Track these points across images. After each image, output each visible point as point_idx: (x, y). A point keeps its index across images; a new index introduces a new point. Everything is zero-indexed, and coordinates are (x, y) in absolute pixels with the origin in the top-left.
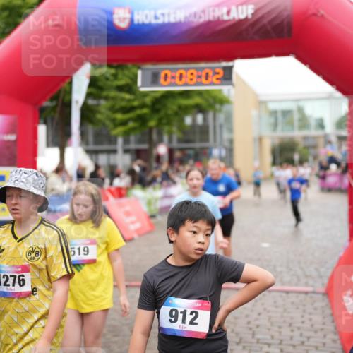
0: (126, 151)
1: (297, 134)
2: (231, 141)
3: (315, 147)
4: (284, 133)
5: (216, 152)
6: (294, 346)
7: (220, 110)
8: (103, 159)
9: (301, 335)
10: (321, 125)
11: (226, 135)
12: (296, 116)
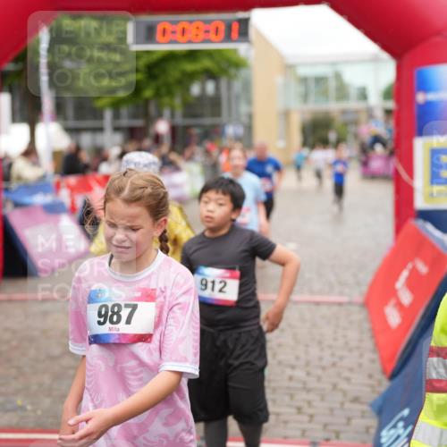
0: (116, 129)
1: (333, 107)
2: (250, 116)
3: (356, 123)
4: (317, 106)
5: (230, 130)
6: (324, 368)
7: (236, 76)
8: (86, 140)
9: (333, 355)
10: (363, 95)
11: (243, 109)
12: (332, 84)
